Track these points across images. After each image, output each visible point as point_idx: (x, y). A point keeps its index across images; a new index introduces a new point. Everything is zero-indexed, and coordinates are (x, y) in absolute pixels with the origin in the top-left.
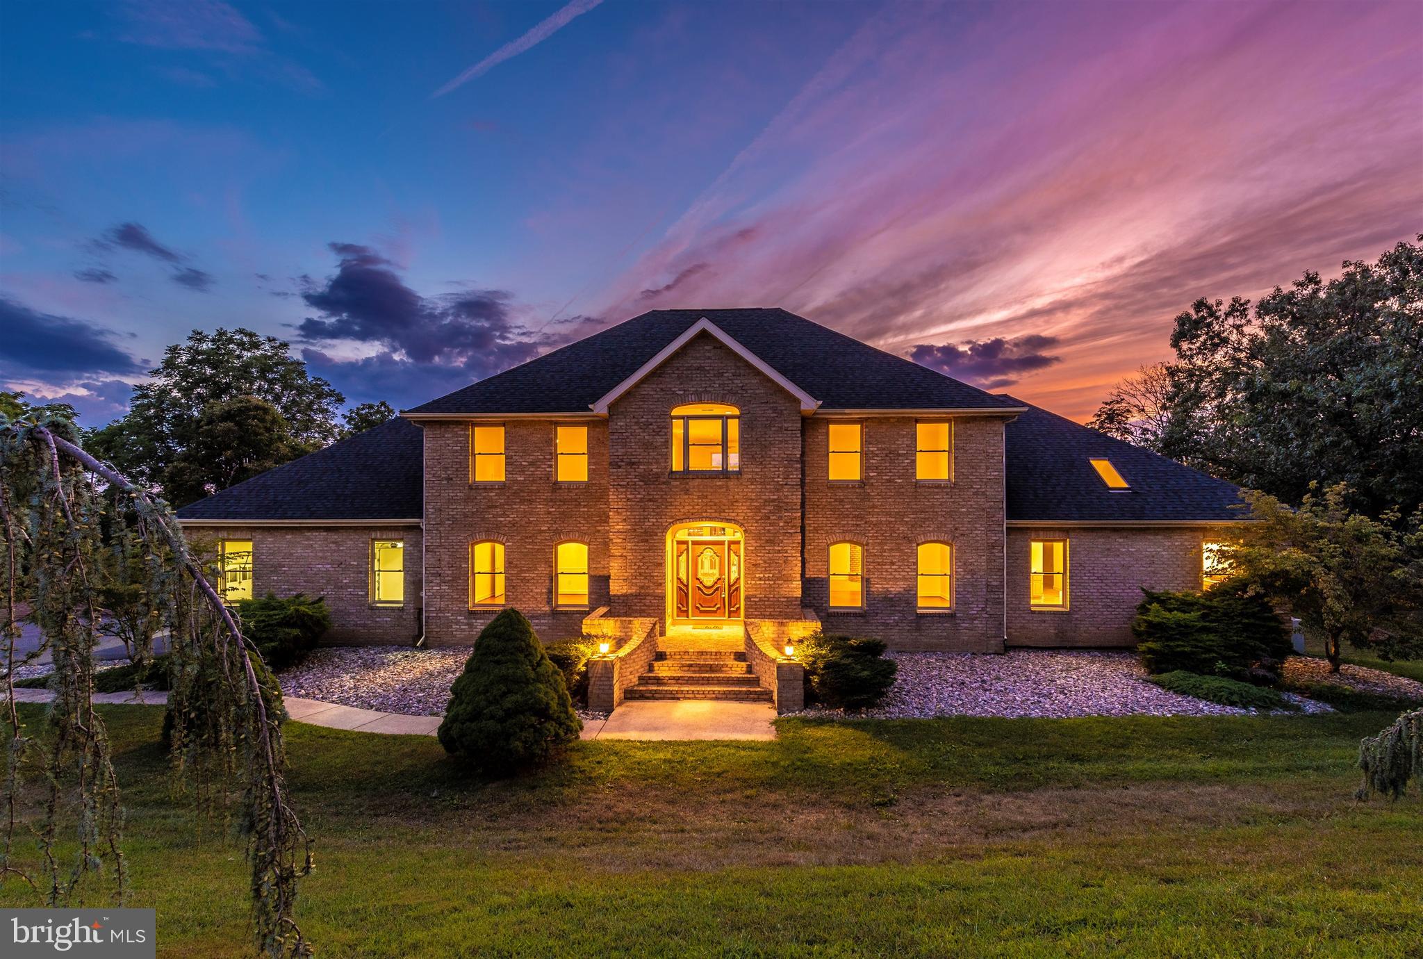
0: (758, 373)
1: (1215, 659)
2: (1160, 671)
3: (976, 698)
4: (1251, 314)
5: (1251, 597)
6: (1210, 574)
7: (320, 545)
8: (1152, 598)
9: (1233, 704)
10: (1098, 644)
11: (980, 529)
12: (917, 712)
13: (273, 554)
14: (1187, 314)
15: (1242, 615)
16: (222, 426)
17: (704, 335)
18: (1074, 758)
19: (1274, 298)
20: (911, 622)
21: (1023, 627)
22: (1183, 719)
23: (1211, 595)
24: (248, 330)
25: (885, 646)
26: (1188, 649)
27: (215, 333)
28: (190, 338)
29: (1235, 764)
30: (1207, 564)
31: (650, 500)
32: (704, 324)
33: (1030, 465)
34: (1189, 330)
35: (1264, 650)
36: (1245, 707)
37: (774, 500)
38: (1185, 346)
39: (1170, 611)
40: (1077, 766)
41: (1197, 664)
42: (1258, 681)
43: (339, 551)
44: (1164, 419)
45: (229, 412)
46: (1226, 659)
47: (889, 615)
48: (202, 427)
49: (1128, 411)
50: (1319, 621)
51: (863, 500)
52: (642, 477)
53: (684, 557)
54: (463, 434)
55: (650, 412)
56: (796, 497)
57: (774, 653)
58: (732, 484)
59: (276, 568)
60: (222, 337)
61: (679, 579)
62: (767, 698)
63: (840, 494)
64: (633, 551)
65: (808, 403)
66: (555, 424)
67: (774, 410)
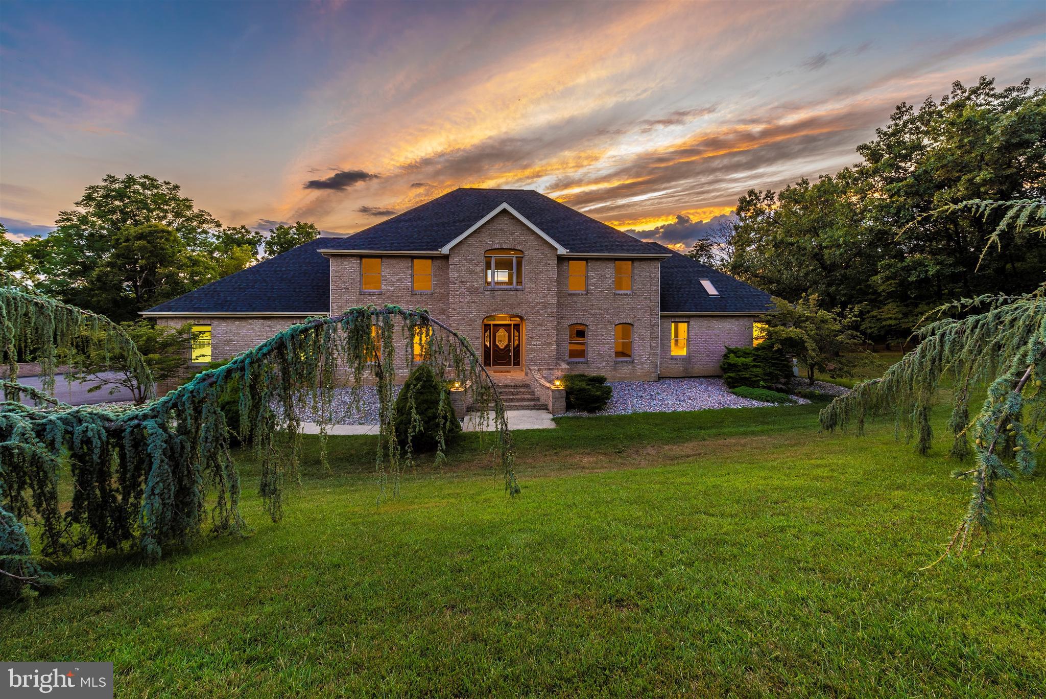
0: (534, 233)
1: (760, 381)
2: (734, 387)
3: (650, 403)
4: (776, 199)
5: (776, 350)
6: (757, 339)
7: (259, 328)
8: (730, 351)
9: (768, 401)
10: (703, 375)
11: (647, 315)
12: (623, 412)
13: (226, 333)
14: (745, 197)
15: (772, 359)
16: (138, 243)
17: (504, 211)
18: (701, 428)
19: (787, 191)
20: (612, 366)
21: (668, 367)
22: (746, 409)
23: (757, 349)
24: (151, 176)
25: (606, 379)
26: (747, 376)
27: (125, 177)
28: (105, 180)
29: (770, 427)
30: (755, 334)
31: (473, 302)
32: (505, 205)
33: (670, 282)
34: (745, 207)
35: (781, 375)
36: (773, 403)
37: (542, 302)
38: (743, 214)
39: (739, 357)
40: (703, 431)
41: (751, 383)
42: (779, 390)
43: (271, 331)
44: (731, 251)
45: (142, 234)
46: (764, 380)
47: (600, 363)
48: (121, 243)
49: (711, 245)
50: (805, 361)
51: (587, 302)
52: (468, 289)
53: (488, 333)
54: (355, 262)
55: (473, 253)
56: (554, 301)
57: (548, 385)
58: (519, 293)
59: (228, 342)
60: (130, 180)
61: (485, 345)
62: (544, 407)
63: (575, 299)
64: (463, 331)
65: (562, 250)
66: (413, 258)
67: (543, 254)
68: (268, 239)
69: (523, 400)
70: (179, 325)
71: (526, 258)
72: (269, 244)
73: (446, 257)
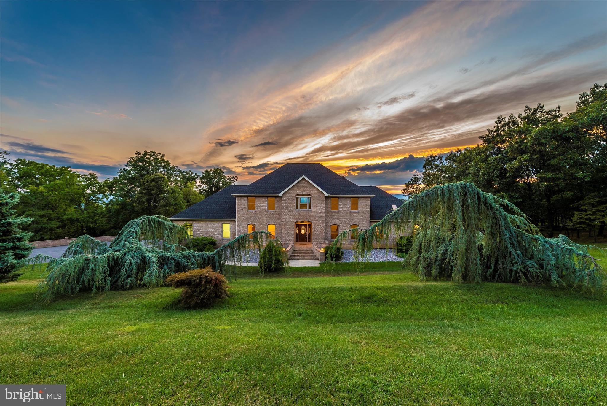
0: (315, 188)
7: (210, 225)
8: (401, 238)
11: (365, 222)
12: (347, 261)
13: (198, 227)
16: (152, 183)
17: (304, 179)
20: (349, 243)
24: (154, 151)
25: (343, 248)
27: (144, 152)
28: (136, 154)
31: (291, 216)
32: (304, 176)
37: (319, 216)
43: (214, 226)
45: (153, 179)
47: (344, 241)
51: (338, 215)
52: (289, 211)
53: (297, 228)
54: (246, 199)
55: (291, 196)
56: (324, 215)
57: (319, 250)
58: (309, 212)
59: (199, 230)
60: (146, 153)
61: (297, 233)
62: (317, 259)
63: (334, 214)
64: (287, 227)
65: (327, 195)
66: (267, 197)
67: (319, 196)
68: (201, 176)
69: (309, 256)
70: (183, 224)
71: (312, 198)
72: (201, 179)
73: (281, 197)
